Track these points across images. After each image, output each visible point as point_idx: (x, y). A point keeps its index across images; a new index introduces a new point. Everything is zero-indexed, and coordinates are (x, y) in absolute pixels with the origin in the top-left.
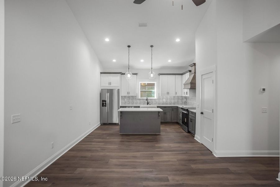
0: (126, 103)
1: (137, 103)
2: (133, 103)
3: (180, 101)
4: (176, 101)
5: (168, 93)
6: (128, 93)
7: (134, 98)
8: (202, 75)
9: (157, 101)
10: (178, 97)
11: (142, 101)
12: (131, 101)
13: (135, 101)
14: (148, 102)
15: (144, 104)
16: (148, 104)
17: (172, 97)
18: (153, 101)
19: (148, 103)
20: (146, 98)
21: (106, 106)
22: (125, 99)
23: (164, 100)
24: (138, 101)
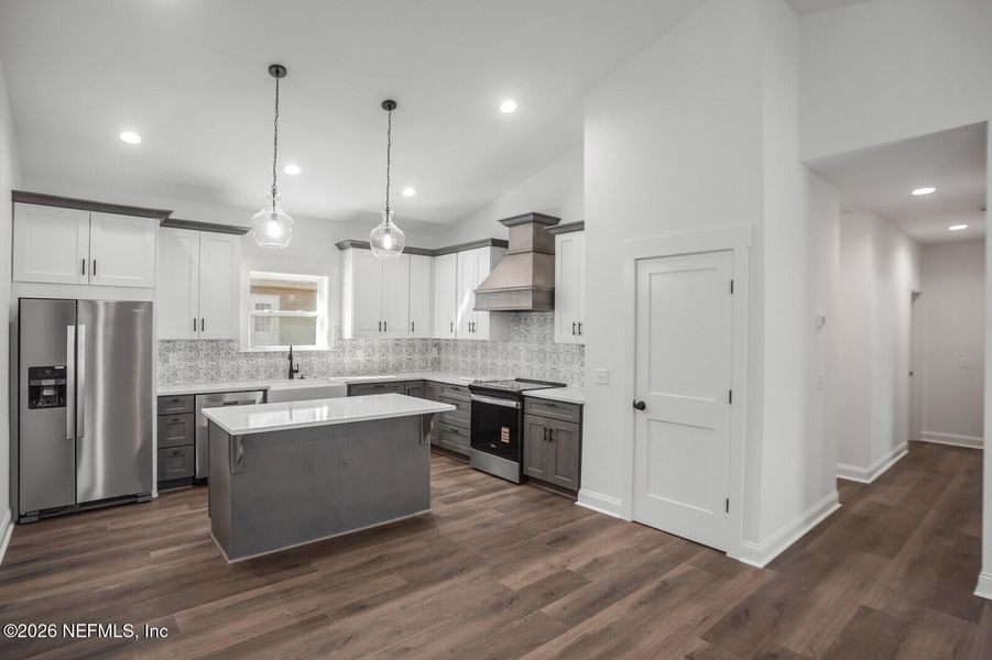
0: (175, 374)
1: (238, 372)
2: (218, 373)
3: (417, 357)
4: (404, 357)
5: (383, 327)
6: (198, 324)
7: (219, 348)
8: (637, 259)
9: (331, 359)
10: (411, 344)
11: (261, 362)
12: (202, 364)
13: (225, 365)
14: (295, 368)
15: (270, 377)
16: (291, 377)
17: (391, 343)
18: (315, 360)
19: (292, 373)
20: (287, 348)
21: (64, 405)
22: (171, 355)
23: (361, 356)
24: (243, 363)
